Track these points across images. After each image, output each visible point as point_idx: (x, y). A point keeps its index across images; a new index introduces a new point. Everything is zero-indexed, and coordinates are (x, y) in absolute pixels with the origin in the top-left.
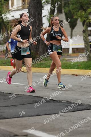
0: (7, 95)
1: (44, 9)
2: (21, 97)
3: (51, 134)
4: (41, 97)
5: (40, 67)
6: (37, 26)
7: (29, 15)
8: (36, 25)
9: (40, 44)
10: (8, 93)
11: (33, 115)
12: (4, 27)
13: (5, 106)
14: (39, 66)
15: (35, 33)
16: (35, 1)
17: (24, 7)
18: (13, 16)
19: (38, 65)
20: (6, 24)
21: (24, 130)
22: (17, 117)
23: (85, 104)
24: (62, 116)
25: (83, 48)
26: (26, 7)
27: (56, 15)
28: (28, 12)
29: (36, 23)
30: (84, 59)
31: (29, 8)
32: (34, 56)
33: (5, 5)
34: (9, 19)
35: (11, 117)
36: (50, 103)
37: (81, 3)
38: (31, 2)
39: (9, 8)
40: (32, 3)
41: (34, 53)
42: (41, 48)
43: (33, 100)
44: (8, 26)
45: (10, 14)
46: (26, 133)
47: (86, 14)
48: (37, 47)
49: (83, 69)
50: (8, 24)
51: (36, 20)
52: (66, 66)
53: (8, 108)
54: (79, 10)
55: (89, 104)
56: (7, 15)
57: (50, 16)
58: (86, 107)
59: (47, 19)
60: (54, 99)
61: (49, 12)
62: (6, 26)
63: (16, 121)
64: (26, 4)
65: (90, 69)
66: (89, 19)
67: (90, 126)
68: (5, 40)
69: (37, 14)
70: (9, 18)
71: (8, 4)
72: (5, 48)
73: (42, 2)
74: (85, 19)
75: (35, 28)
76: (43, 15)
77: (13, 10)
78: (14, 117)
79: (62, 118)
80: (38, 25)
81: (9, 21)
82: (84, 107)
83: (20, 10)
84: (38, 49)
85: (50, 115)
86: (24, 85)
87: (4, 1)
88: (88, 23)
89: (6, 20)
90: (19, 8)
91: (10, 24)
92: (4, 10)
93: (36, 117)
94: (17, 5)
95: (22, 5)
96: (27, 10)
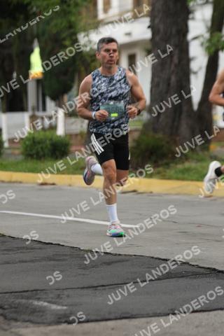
1: (193, 19)
2: (127, 261)
4: (184, 263)
5: (183, 179)
6: (173, 66)
7: (154, 34)
8: (171, 61)
9: (184, 115)
10: (91, 251)
11: (158, 312)
12: (83, 69)
13: (84, 288)
14: (180, 175)
15: (169, 85)
19: (176, 172)
20: (89, 60)
22: (116, 319)
28: (149, 27)
29: (172, 57)
31: (152, 15)
32: (164, 148)
33: (86, 7)
35: (99, 318)
36: (208, 280)
39: (96, 16)
40: (162, 2)
41: (167, 139)
42: (185, 126)
44: (93, 64)
45: (100, 33)
48: (176, 124)
53: (90, 291)
56: (90, 36)
59: (202, 44)
61: (207, 27)
62: (89, 65)
63: (113, 329)
69: (174, 31)
76: (190, 36)
77: (107, 21)
78: (107, 317)
80: (177, 62)
84: (177, 128)
85: (207, 313)
89: (88, 49)
92: (84, 20)
94: (120, 6)
95: (134, 8)
96: (146, 21)
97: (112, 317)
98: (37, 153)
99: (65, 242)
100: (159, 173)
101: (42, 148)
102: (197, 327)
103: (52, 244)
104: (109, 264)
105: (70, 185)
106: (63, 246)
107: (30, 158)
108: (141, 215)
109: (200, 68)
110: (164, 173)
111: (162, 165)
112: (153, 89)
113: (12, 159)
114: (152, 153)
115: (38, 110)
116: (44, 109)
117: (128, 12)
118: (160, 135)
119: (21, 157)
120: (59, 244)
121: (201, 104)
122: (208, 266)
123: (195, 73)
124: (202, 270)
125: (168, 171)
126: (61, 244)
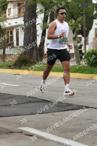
0: (4, 95)
1: (38, 18)
3: (44, 131)
4: (35, 98)
8: (30, 32)
9: (34, 49)
10: (4, 94)
11: (27, 113)
13: (2, 106)
15: (30, 39)
16: (30, 10)
17: (19, 16)
18: (10, 24)
21: (19, 127)
22: (13, 116)
23: (75, 104)
24: (54, 115)
25: (73, 53)
26: (22, 16)
27: (49, 23)
28: (23, 20)
29: (31, 30)
30: (74, 63)
31: (24, 17)
32: (28, 60)
33: (3, 13)
34: (6, 27)
35: (8, 116)
36: (43, 103)
37: (71, 12)
38: (26, 11)
39: (6, 16)
40: (28, 12)
41: (29, 57)
42: (35, 53)
43: (27, 100)
44: (5, 32)
45: (7, 22)
46: (21, 130)
47: (76, 22)
48: (32, 52)
49: (73, 73)
50: (5, 31)
51: (31, 27)
52: (58, 70)
53: (4, 107)
54: (70, 19)
55: (78, 104)
56: (4, 23)
57: (43, 24)
58: (75, 107)
59: (41, 26)
60: (47, 100)
61: (42, 21)
62: (3, 32)
63: (12, 119)
64: (22, 13)
65: (79, 73)
66: (79, 28)
67: (79, 125)
68: (2, 45)
70: (6, 25)
71: (6, 13)
72: (2, 53)
73: (37, 11)
74: (75, 27)
75: (29, 35)
76: (37, 23)
77: (9, 18)
78: (10, 115)
79: (54, 117)
80: (32, 32)
81: (6, 29)
82: (74, 107)
83: (16, 18)
84: (32, 54)
85: (42, 114)
86: (19, 87)
87: (2, 10)
88: (78, 31)
89: (3, 27)
90: (15, 17)
91: (7, 31)
93: (30, 115)
94: (13, 13)
95: (18, 14)
96: (23, 18)
97: (12, 115)
100: (26, 68)
102: (39, 119)
104: (10, 98)
108: (20, 82)
109: (40, 34)
111: (27, 66)
112: (25, 41)
114: (24, 62)
117: (16, 15)
118: (27, 56)
121: (40, 46)
122: (42, 99)
123: (38, 36)
124: (41, 100)
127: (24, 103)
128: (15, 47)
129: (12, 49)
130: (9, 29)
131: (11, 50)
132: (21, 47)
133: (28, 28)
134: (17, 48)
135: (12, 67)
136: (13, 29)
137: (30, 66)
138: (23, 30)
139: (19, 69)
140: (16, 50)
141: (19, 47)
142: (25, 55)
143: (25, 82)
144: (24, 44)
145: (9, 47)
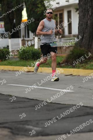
6: (89, 16)
7: (79, 2)
8: (88, 14)
15: (87, 25)
19: (90, 66)
29: (88, 12)
41: (86, 51)
45: (55, 1)
48: (90, 43)
51: (89, 7)
56: (50, 2)
70: (53, 6)
75: (86, 18)
80: (90, 14)
84: (91, 45)
98: (26, 57)
99: (40, 98)
100: (82, 66)
101: (28, 55)
103: (33, 99)
104: (60, 108)
105: (41, 72)
106: (39, 100)
107: (22, 60)
110: (85, 66)
111: (84, 63)
112: (80, 27)
113: (14, 60)
115: (26, 37)
116: (28, 37)
118: (83, 49)
119: (18, 59)
120: (37, 100)
125: (87, 65)
126: (38, 99)
127: (80, 116)
128: (67, 36)
129: (62, 39)
130: (58, 11)
131: (61, 41)
132: (74, 36)
133: (84, 9)
134: (69, 38)
135: (62, 65)
136: (63, 10)
137: (88, 62)
138: (78, 12)
139: (73, 68)
140: (68, 41)
141: (72, 36)
142: (81, 47)
143: (82, 86)
144: (79, 32)
145: (57, 37)
